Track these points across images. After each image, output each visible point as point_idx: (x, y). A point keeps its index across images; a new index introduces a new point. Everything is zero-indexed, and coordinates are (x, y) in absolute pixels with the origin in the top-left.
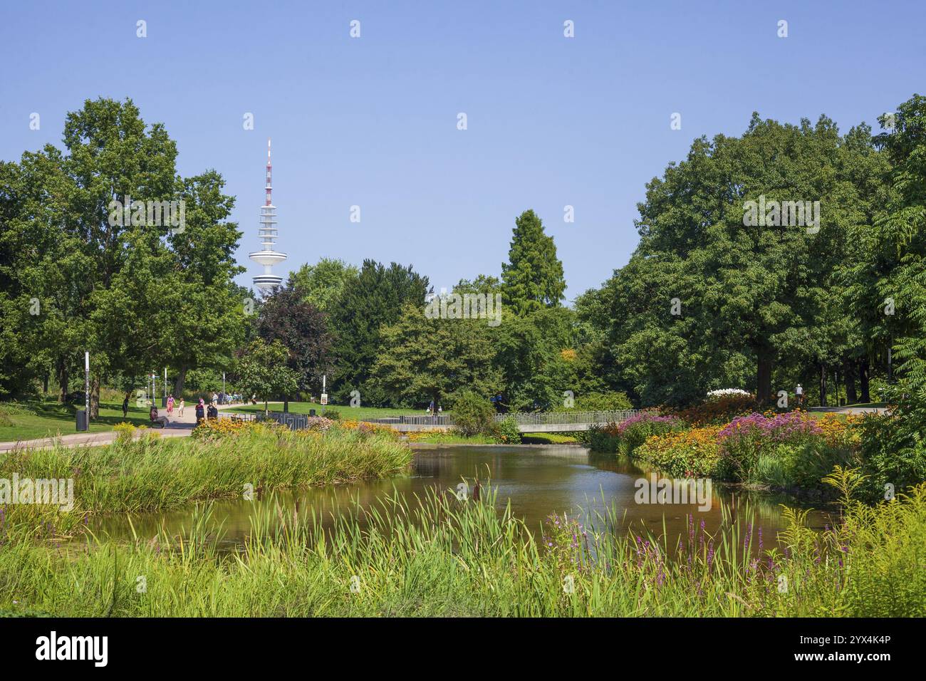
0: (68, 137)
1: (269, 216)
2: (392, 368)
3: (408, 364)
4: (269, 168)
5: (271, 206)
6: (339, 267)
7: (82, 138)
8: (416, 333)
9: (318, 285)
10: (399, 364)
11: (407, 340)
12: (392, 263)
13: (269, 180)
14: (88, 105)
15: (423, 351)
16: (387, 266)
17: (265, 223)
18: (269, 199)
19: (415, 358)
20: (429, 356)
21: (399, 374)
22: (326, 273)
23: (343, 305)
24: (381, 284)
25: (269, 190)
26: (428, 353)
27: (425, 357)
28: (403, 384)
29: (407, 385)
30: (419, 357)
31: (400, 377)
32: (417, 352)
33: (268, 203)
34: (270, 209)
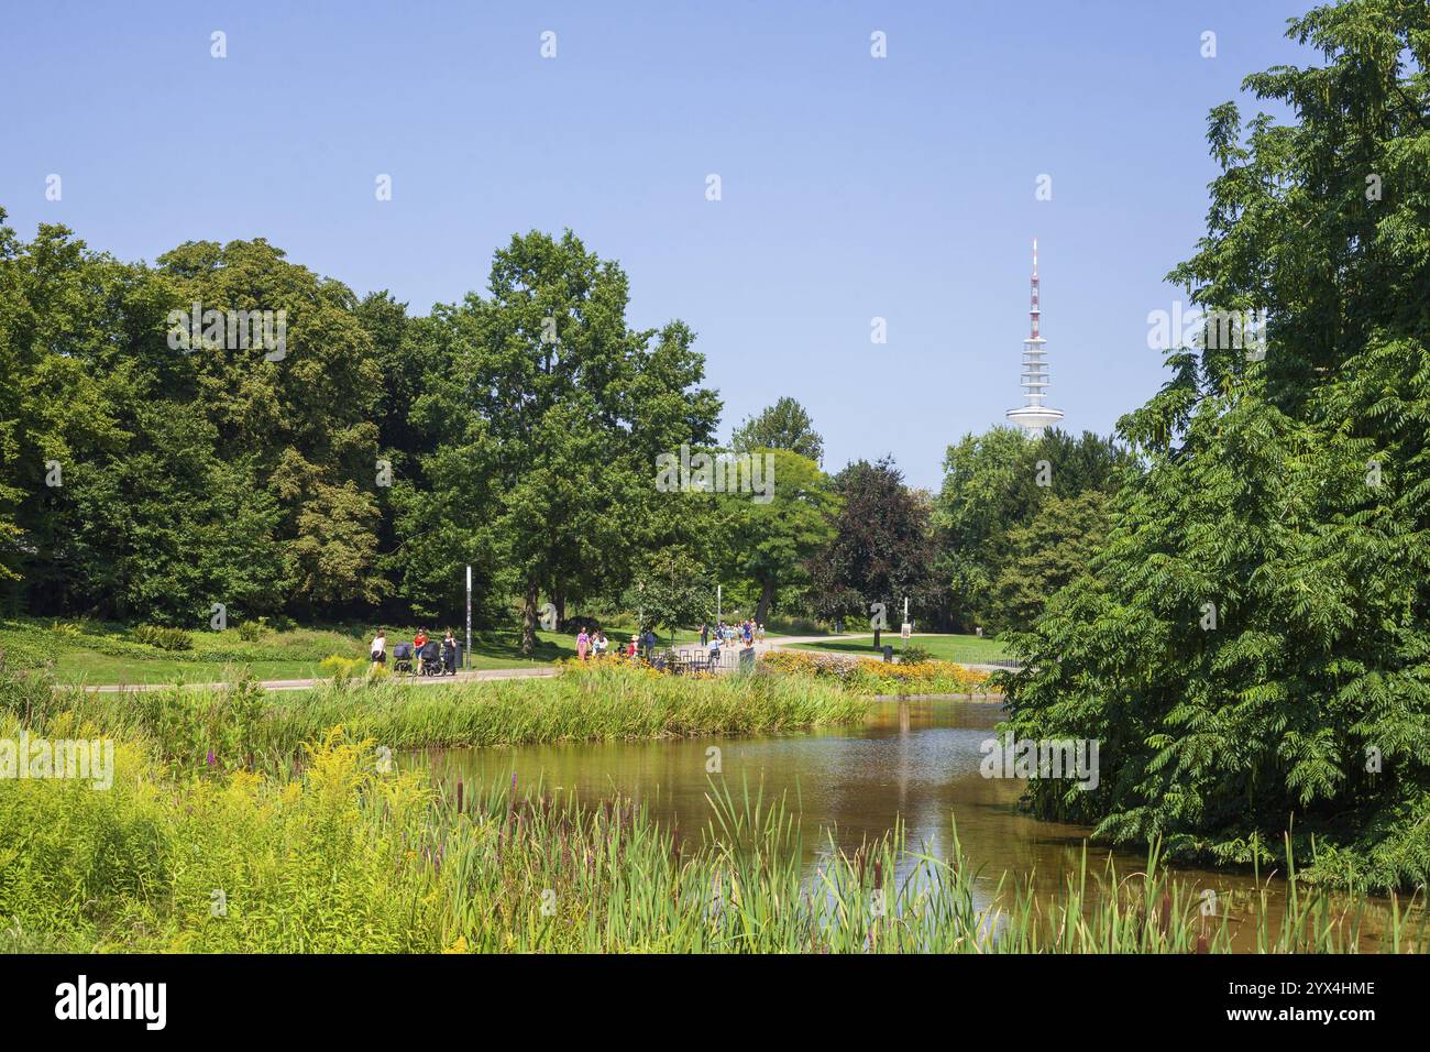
0: (495, 282)
1: (1035, 354)
2: (1016, 587)
3: (1040, 581)
4: (1035, 282)
5: (1038, 339)
6: (1019, 439)
7: (514, 283)
8: (1057, 538)
9: (986, 465)
10: (1027, 581)
11: (1043, 547)
12: (1085, 432)
13: (1035, 300)
14: (516, 241)
15: (1062, 563)
16: (1078, 437)
17: (1030, 365)
18: (1036, 328)
19: (1048, 572)
20: (1069, 570)
21: (1026, 596)
22: (997, 446)
23: (1013, 493)
24: (1066, 464)
25: (1035, 316)
26: (1068, 565)
27: (1063, 572)
28: (1032, 611)
29: (1038, 613)
30: (1054, 571)
31: (1026, 601)
32: (1051, 564)
33: (1035, 334)
34: (1037, 344)
